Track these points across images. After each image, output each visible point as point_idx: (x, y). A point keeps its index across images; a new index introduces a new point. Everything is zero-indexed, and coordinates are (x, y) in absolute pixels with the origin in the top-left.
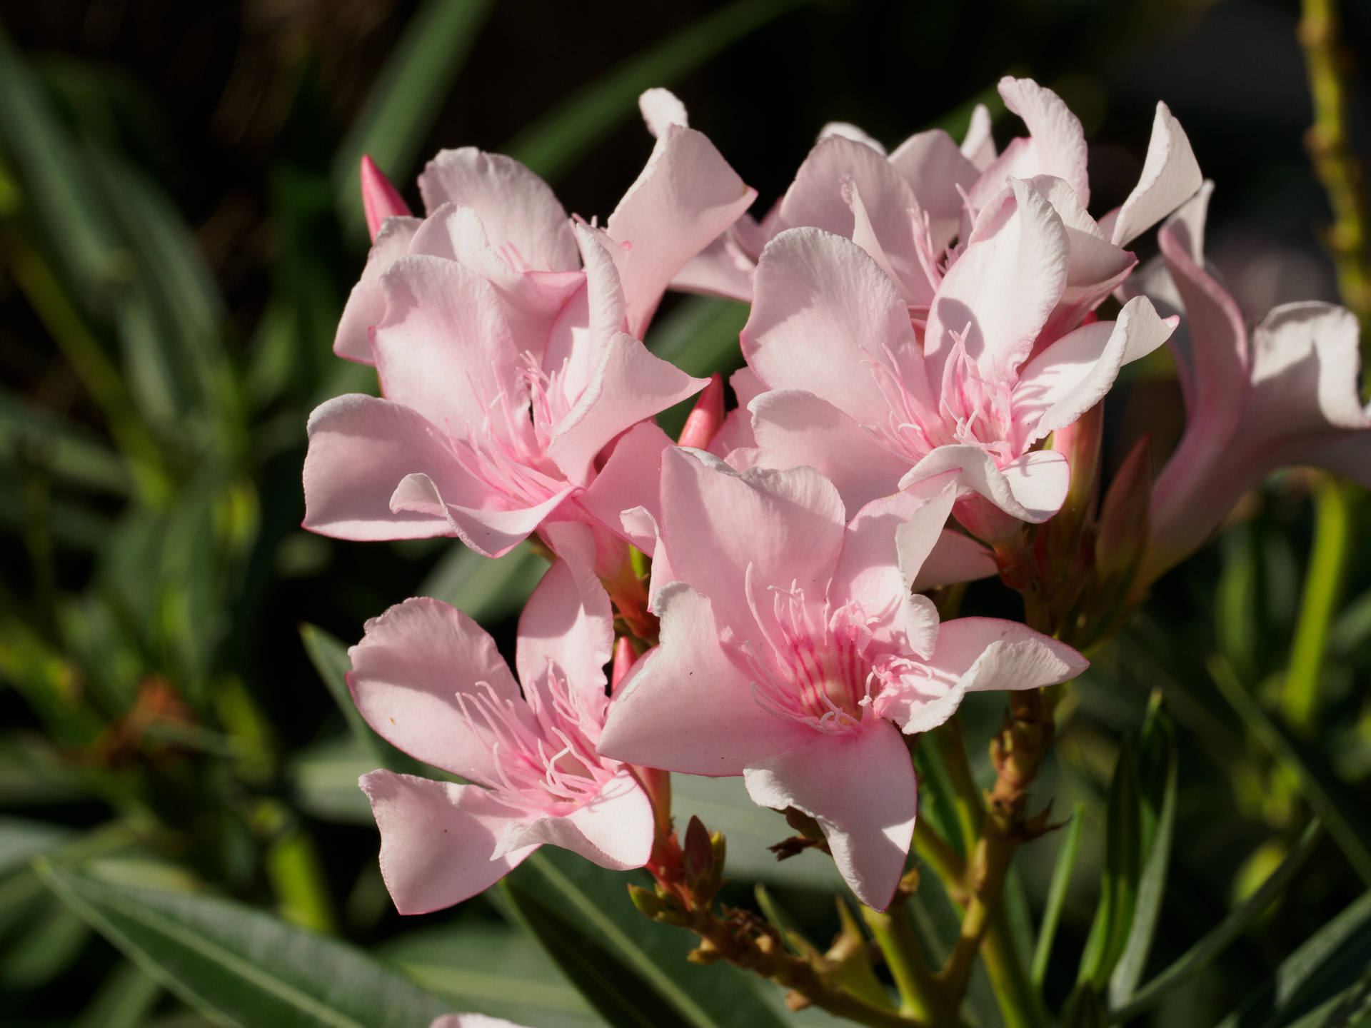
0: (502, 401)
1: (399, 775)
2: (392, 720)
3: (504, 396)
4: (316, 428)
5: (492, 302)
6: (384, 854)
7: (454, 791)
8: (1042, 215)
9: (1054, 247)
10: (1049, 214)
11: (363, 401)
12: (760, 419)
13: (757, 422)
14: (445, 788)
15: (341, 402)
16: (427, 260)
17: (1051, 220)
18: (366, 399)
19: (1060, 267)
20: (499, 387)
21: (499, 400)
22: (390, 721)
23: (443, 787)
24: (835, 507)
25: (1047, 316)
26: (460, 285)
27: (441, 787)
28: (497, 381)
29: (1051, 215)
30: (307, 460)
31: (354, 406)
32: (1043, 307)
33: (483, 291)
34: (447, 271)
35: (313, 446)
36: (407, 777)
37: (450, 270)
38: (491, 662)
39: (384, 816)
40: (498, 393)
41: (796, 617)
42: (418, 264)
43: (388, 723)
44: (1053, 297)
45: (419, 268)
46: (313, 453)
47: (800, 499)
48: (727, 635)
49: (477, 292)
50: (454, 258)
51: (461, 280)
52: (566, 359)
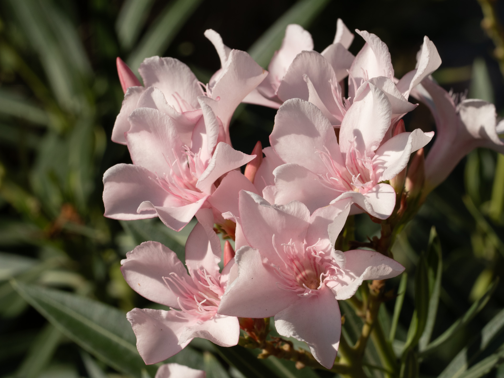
0: (177, 162)
1: (142, 309)
2: (139, 284)
3: (178, 160)
4: (106, 180)
5: (171, 125)
6: (138, 344)
7: (164, 313)
8: (380, 97)
9: (385, 109)
10: (383, 96)
11: (123, 167)
12: (278, 179)
13: (276, 180)
14: (161, 312)
15: (115, 168)
16: (145, 109)
17: (384, 98)
18: (124, 165)
19: (388, 116)
20: (175, 157)
21: (176, 162)
22: (138, 285)
23: (160, 312)
24: (306, 213)
25: (385, 134)
26: (158, 119)
27: (159, 312)
28: (175, 155)
29: (383, 97)
30: (104, 192)
31: (120, 169)
32: (383, 131)
33: (168, 121)
34: (153, 114)
35: (105, 187)
36: (146, 310)
37: (154, 113)
38: (175, 262)
39: (137, 329)
40: (175, 160)
41: (293, 251)
42: (142, 112)
43: (138, 286)
44: (386, 127)
45: (142, 113)
46: (106, 189)
47: (292, 212)
48: (266, 261)
49: (165, 121)
50: (156, 108)
51: (159, 117)
52: (200, 148)
